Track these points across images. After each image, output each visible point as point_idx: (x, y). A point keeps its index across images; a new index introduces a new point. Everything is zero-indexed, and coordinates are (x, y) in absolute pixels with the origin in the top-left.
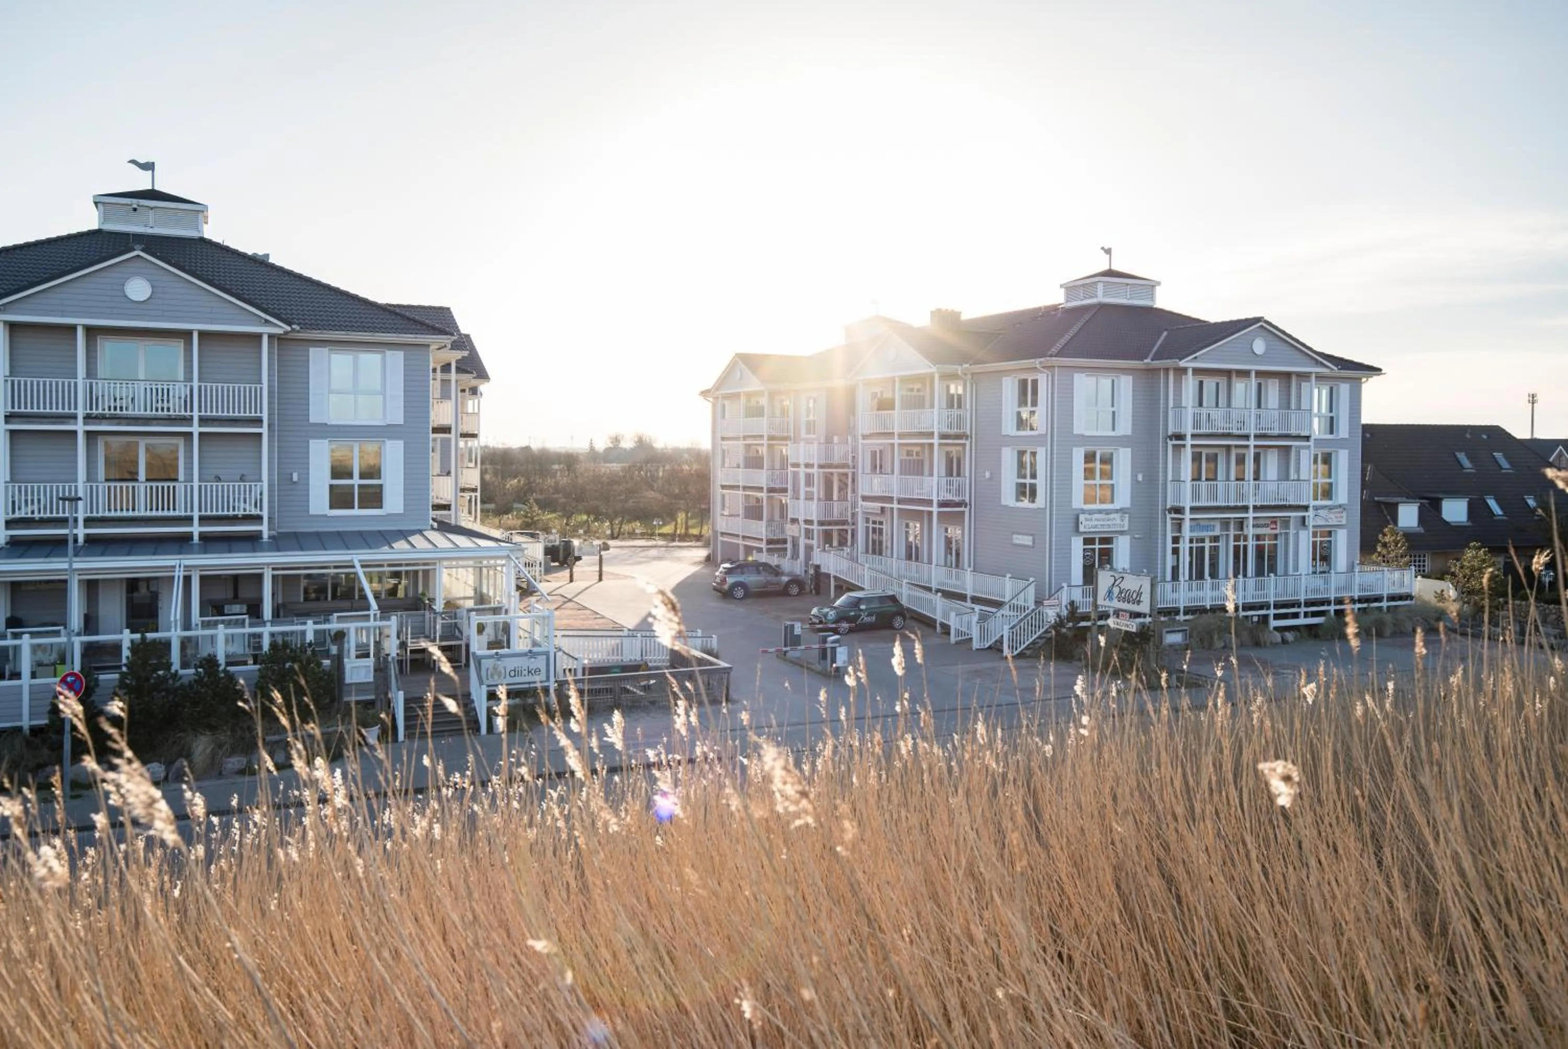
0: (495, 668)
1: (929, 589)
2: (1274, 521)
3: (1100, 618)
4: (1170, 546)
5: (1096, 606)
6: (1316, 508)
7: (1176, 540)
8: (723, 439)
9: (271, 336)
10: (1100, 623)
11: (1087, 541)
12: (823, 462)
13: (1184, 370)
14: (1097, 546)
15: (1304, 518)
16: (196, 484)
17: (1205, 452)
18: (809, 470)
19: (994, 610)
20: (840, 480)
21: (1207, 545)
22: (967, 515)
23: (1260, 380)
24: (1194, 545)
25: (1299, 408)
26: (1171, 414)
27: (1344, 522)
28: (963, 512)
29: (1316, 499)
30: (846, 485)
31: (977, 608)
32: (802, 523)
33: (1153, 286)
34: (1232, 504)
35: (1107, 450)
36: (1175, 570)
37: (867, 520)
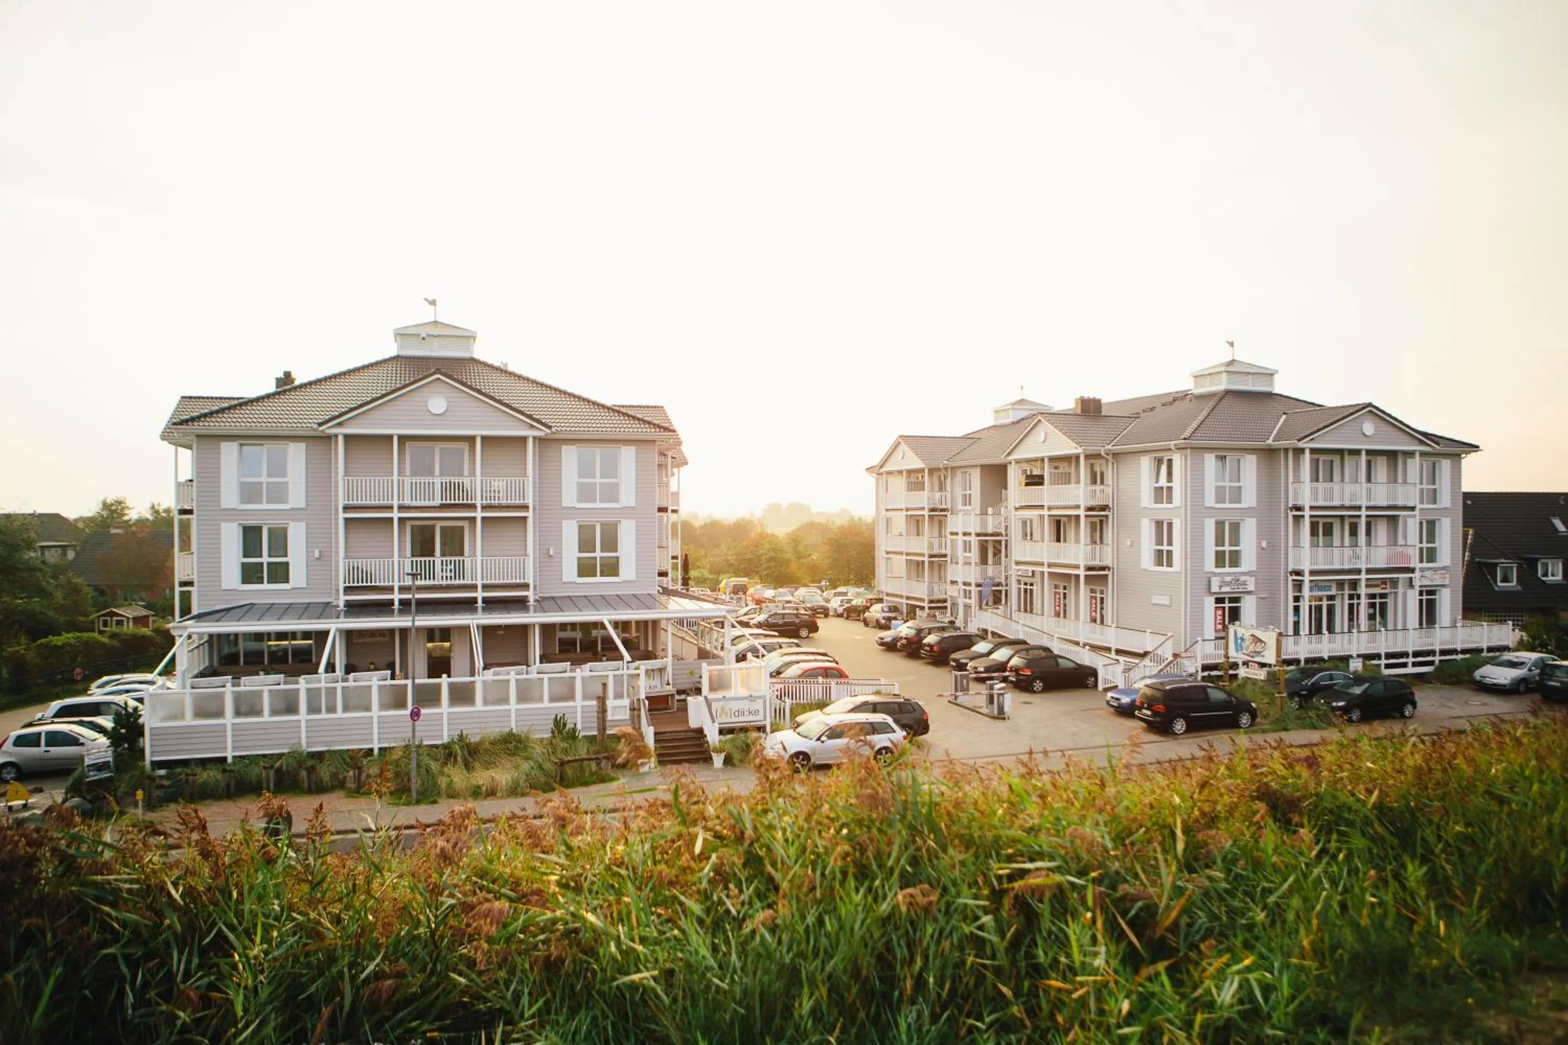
0: (723, 709)
1: (1077, 643)
2: (1384, 582)
3: (1231, 668)
4: (1291, 604)
5: (1227, 657)
6: (1422, 570)
7: (1297, 599)
8: (887, 510)
9: (534, 438)
10: (1231, 672)
11: (1219, 600)
12: (979, 531)
13: (1302, 450)
14: (1227, 605)
15: (1411, 579)
16: (479, 558)
17: (1321, 521)
18: (967, 538)
19: (1137, 661)
20: (994, 547)
21: (1325, 603)
22: (1110, 578)
23: (1370, 458)
24: (1313, 603)
25: (1405, 482)
26: (1291, 488)
27: (1447, 582)
28: (1107, 575)
29: (1421, 561)
30: (1000, 551)
31: (1121, 659)
32: (961, 585)
33: (1272, 375)
34: (1346, 567)
35: (1235, 518)
36: (1296, 624)
37: (1019, 582)
